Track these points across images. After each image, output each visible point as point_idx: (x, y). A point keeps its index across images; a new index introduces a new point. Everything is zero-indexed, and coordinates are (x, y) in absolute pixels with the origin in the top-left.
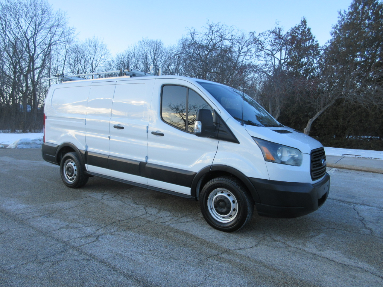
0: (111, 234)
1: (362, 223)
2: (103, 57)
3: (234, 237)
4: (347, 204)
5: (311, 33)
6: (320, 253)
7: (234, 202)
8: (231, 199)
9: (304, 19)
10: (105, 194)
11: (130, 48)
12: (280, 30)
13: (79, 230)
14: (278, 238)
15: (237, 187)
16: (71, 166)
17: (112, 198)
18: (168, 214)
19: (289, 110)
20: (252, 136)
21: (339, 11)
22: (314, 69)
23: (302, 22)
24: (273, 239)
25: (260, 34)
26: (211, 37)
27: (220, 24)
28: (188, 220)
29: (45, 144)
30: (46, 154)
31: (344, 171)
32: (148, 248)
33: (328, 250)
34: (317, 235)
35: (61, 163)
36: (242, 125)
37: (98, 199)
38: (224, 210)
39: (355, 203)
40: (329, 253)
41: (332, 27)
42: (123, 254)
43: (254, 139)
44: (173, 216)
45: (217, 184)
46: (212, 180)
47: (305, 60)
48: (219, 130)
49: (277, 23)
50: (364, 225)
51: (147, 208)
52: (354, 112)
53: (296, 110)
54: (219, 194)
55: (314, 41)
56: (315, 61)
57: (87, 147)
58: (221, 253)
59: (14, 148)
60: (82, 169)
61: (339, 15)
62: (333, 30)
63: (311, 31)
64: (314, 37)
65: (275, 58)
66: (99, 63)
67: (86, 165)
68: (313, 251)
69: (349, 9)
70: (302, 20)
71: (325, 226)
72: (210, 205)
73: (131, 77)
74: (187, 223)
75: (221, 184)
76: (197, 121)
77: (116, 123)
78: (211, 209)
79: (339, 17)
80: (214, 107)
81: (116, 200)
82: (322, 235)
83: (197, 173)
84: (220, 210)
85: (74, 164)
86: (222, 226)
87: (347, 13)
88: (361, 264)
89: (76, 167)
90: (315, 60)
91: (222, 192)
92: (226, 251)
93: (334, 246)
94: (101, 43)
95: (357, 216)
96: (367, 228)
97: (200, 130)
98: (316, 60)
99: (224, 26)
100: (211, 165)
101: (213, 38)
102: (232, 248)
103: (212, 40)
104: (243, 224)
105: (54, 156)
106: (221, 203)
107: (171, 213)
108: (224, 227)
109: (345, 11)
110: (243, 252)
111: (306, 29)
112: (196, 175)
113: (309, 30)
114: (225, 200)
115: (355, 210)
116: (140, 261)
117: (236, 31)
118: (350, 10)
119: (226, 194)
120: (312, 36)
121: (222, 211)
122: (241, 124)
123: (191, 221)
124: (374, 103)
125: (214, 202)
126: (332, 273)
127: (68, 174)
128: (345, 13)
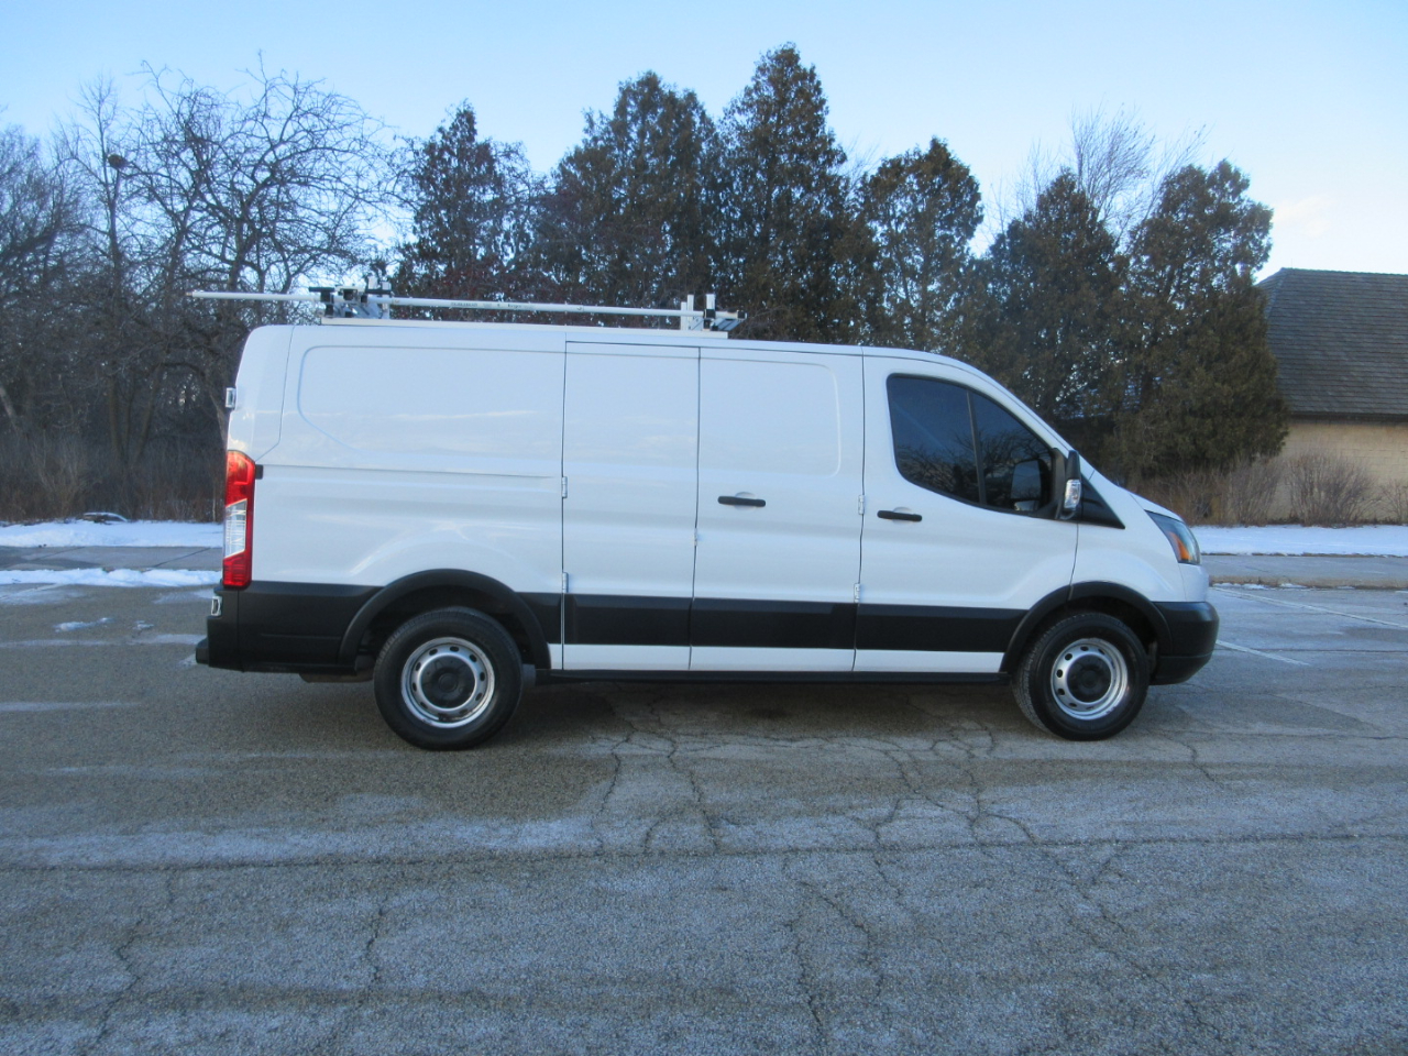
8: (1107, 659)
9: (469, 106)
16: (449, 666)
20: (1146, 511)
30: (263, 635)
38: (1093, 689)
43: (1151, 515)
54: (1078, 654)
57: (570, 578)
67: (555, 650)
70: (462, 111)
75: (1086, 628)
77: (733, 487)
83: (1027, 611)
84: (1085, 692)
85: (477, 651)
89: (480, 662)
100: (1069, 586)
109: (602, 116)
111: (475, 143)
112: (1026, 617)
113: (485, 147)
114: (1094, 664)
118: (612, 116)
119: (1094, 650)
121: (1089, 693)
125: (1069, 676)
127: (434, 697)
128: (601, 123)
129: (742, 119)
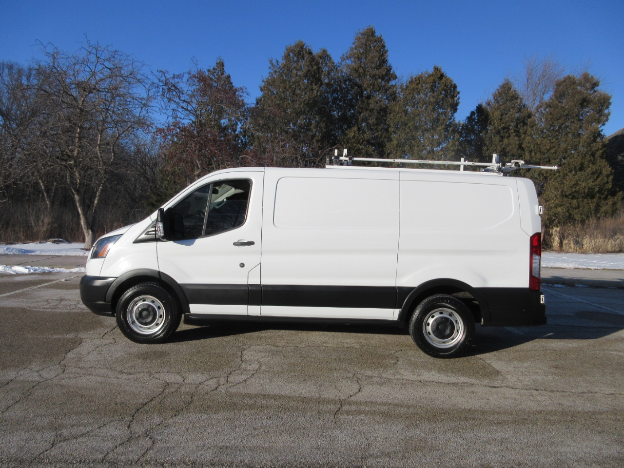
5: (231, 83)
9: (221, 60)
55: (236, 96)
62: (264, 84)
63: (232, 80)
64: (237, 90)
69: (283, 59)
70: (218, 62)
87: (280, 64)
109: (277, 61)
111: (224, 76)
113: (228, 77)
120: (233, 87)
128: (277, 64)
129: (349, 62)
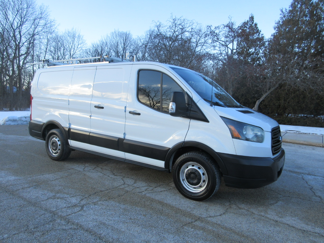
0: (95, 204)
1: (312, 192)
2: (79, 46)
3: (203, 205)
4: (296, 174)
5: (257, 28)
6: (280, 219)
7: (203, 174)
8: (201, 172)
9: (252, 15)
10: (86, 166)
11: (103, 38)
12: (232, 24)
13: (65, 200)
14: (242, 206)
15: (207, 161)
16: (55, 142)
17: (93, 169)
18: (144, 184)
19: (239, 92)
20: (220, 116)
21: (281, 9)
22: (259, 58)
23: (250, 18)
24: (238, 207)
25: (215, 27)
26: (174, 29)
27: (182, 18)
28: (162, 190)
29: (32, 121)
30: (33, 131)
31: (289, 145)
32: (128, 216)
33: (288, 217)
34: (276, 203)
35: (46, 139)
36: (212, 106)
37: (80, 171)
38: (195, 181)
39: (303, 173)
40: (289, 220)
41: (275, 23)
42: (107, 223)
43: (223, 118)
44: (148, 186)
45: (189, 158)
46: (184, 155)
47: (252, 50)
48: (190, 110)
49: (230, 18)
50: (314, 193)
51: (124, 179)
52: (294, 95)
53: (245, 92)
54: (190, 167)
55: (260, 35)
56: (261, 52)
57: (70, 124)
58: (195, 221)
59: (3, 125)
60: (65, 144)
61: (281, 13)
62: (276, 25)
63: (258, 26)
64: (260, 31)
65: (228, 48)
66: (77, 51)
67: (69, 140)
68: (275, 218)
69: (289, 7)
70: (251, 17)
71: (280, 195)
72: (183, 177)
73: (109, 62)
74: (161, 193)
75: (192, 158)
76: (171, 102)
77: (97, 103)
78: (183, 180)
79: (281, 14)
80: (186, 90)
81: (96, 171)
82: (280, 203)
83: (170, 148)
84: (191, 182)
85: (59, 139)
86: (193, 195)
87: (288, 11)
88: (317, 230)
89: (60, 142)
90: (260, 50)
91: (193, 166)
92: (199, 219)
93: (291, 213)
94: (78, 34)
95: (306, 185)
96: (317, 196)
97: (174, 111)
98: (262, 50)
99: (186, 20)
100: (183, 142)
101: (176, 31)
102: (203, 216)
103: (175, 32)
104: (212, 194)
105: (40, 133)
106: (192, 175)
107: (146, 184)
108: (195, 197)
109: (286, 9)
110: (214, 220)
111: (254, 24)
112: (170, 150)
113: (256, 25)
114: (196, 172)
115: (303, 179)
116: (123, 230)
117: (195, 24)
118: (291, 9)
119: (196, 167)
120: (258, 30)
121: (193, 182)
122: (210, 105)
123: (165, 191)
124: (311, 87)
125: (186, 174)
126: (294, 238)
127: (53, 148)
128: (286, 11)
